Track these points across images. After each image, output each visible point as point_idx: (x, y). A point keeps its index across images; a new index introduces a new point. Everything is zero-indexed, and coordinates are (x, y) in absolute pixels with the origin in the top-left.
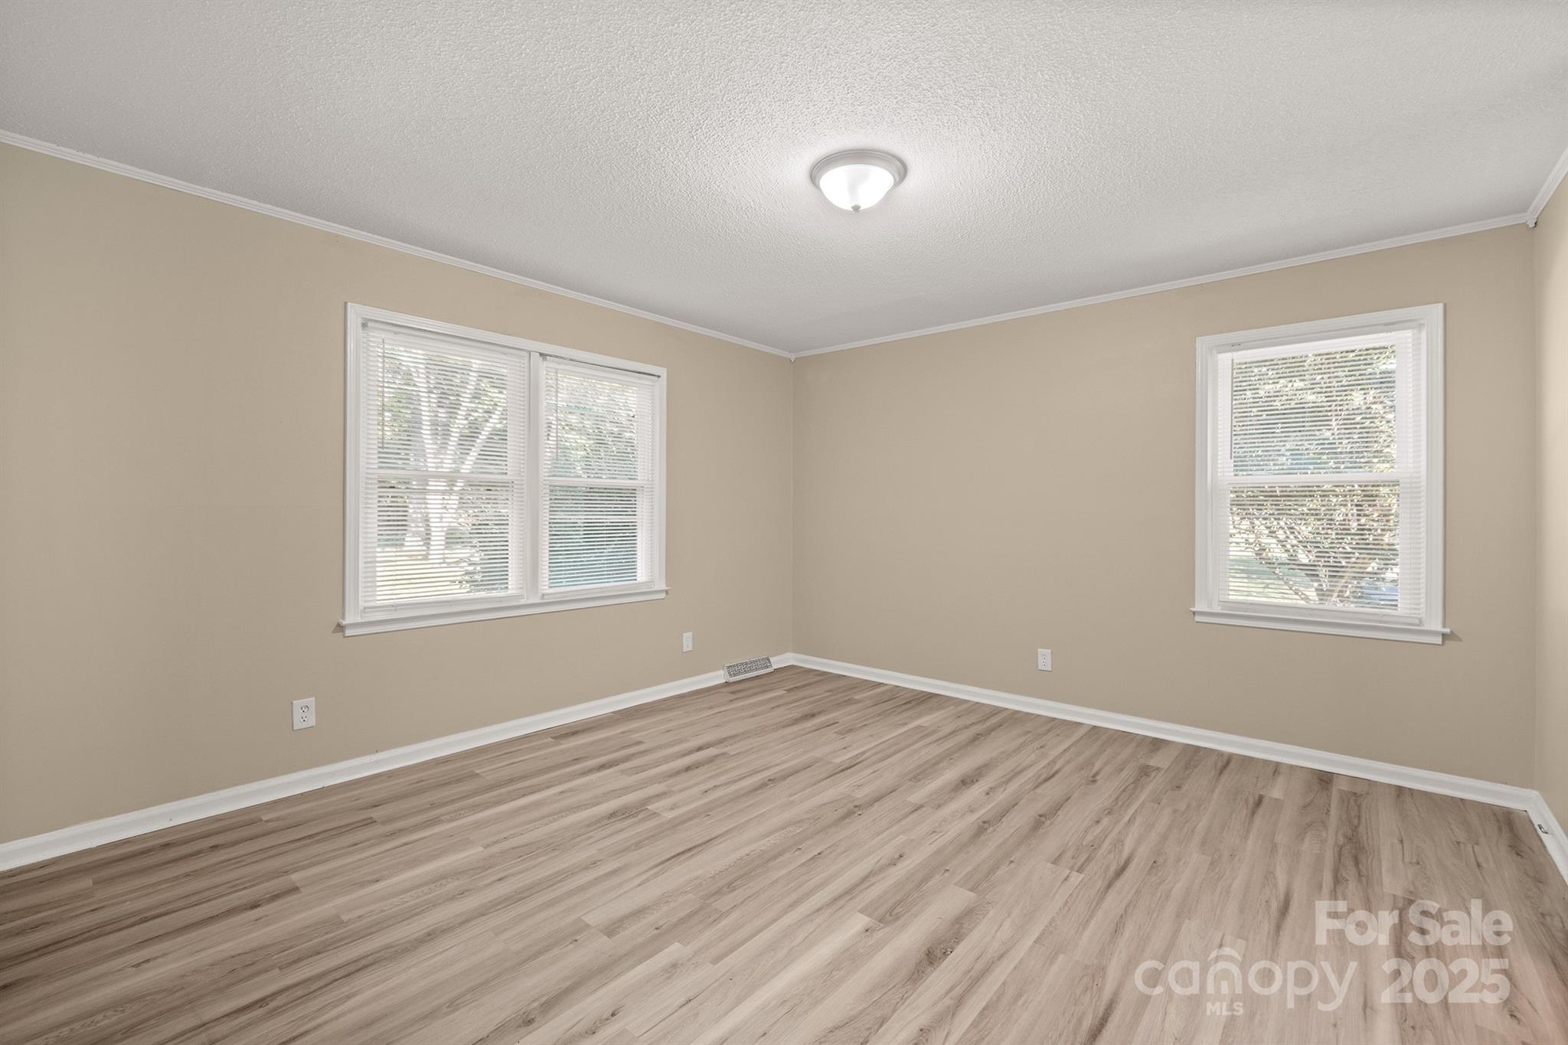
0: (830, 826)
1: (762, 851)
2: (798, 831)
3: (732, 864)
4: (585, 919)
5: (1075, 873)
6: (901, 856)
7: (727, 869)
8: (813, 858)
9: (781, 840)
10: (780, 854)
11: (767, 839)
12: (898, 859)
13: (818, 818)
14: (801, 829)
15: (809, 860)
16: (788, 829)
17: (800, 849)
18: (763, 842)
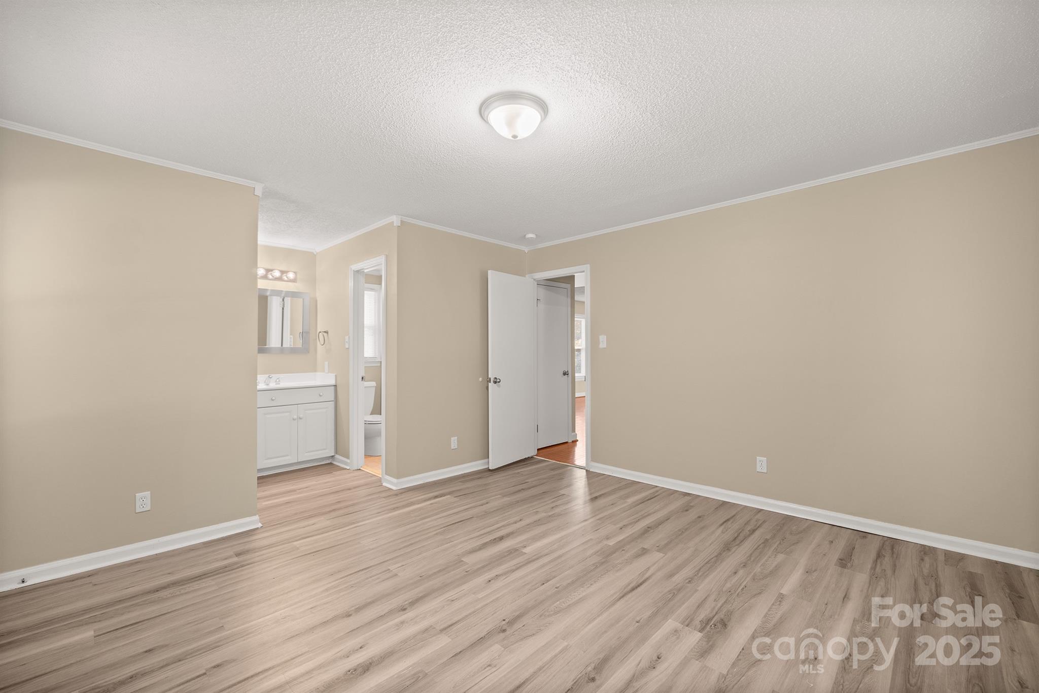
0: (533, 607)
1: (583, 587)
2: (558, 603)
3: (599, 578)
4: (662, 555)
5: (391, 569)
6: (490, 581)
7: (602, 575)
8: (548, 581)
9: (570, 595)
10: (569, 585)
11: (581, 596)
12: (492, 579)
13: (541, 616)
14: (555, 605)
15: (551, 580)
16: (567, 605)
17: (556, 588)
18: (584, 594)
